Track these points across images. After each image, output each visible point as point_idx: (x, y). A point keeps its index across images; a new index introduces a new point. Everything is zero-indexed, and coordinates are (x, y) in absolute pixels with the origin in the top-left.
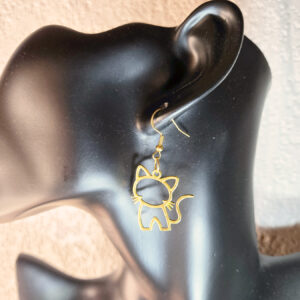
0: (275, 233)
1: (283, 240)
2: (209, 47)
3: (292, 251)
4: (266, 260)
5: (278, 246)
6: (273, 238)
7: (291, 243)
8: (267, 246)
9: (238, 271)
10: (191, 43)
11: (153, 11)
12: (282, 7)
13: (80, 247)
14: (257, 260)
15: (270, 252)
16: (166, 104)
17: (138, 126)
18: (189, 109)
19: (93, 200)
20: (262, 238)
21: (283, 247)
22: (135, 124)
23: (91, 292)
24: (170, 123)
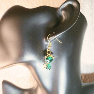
0: (86, 76)
1: (88, 78)
3: (91, 81)
5: (87, 80)
9: (75, 88)
10: (63, 13)
12: (90, 3)
14: (81, 84)
16: (54, 33)
17: (44, 39)
20: (82, 77)
21: (88, 80)
22: (43, 39)
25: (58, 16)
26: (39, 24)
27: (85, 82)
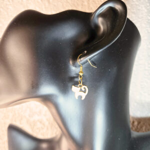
0: (140, 120)
1: (144, 124)
2: (109, 23)
3: (148, 130)
4: (135, 134)
5: (141, 127)
6: (139, 123)
7: (148, 126)
8: (135, 127)
9: (119, 139)
10: (100, 21)
11: (82, 5)
12: (148, 4)
13: (41, 122)
14: (130, 134)
15: (137, 130)
16: (86, 52)
17: (71, 62)
18: (97, 55)
19: (47, 99)
20: (133, 122)
21: (144, 128)
23: (44, 146)
24: (87, 61)
25: (93, 26)
26: (63, 39)
27: (138, 132)
